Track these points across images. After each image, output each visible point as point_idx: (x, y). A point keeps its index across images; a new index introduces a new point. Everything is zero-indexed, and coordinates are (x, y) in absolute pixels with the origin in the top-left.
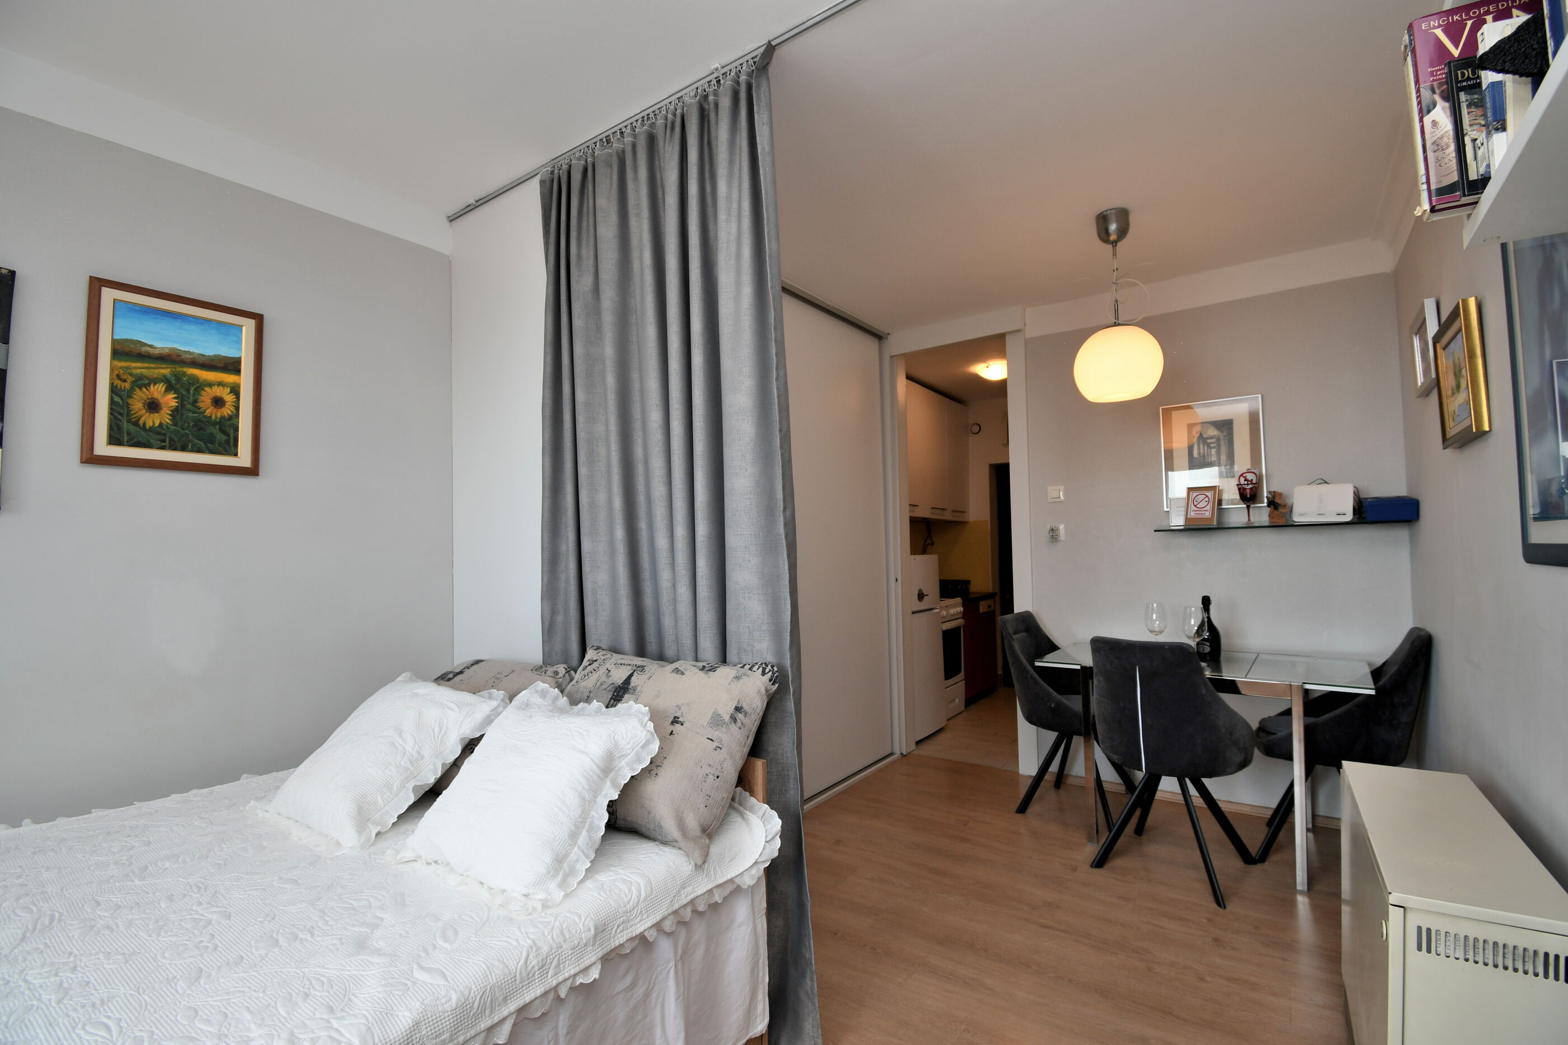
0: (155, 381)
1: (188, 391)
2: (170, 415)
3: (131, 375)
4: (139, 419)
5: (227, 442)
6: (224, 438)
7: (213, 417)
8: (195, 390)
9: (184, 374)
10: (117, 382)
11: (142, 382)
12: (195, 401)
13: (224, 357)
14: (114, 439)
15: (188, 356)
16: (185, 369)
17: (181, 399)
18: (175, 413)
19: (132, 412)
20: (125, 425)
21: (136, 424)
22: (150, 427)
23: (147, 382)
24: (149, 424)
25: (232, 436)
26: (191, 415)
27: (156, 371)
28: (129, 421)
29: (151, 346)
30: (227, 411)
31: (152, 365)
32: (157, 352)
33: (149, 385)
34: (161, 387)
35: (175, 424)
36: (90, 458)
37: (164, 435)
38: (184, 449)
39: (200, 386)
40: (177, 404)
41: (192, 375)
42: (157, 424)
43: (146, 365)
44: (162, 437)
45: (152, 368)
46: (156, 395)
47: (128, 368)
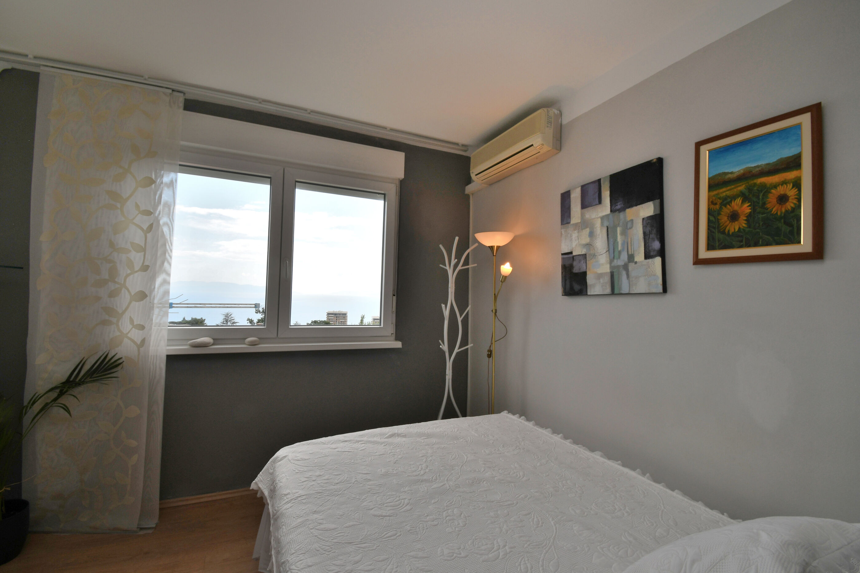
0: (734, 198)
1: (758, 197)
2: (746, 220)
3: (719, 198)
4: (725, 229)
5: (791, 232)
6: (788, 229)
7: (779, 214)
8: (763, 195)
9: (755, 184)
10: (712, 207)
11: (726, 201)
12: (764, 204)
13: (786, 158)
14: (710, 247)
15: (757, 169)
16: (755, 181)
17: (753, 206)
18: (749, 217)
19: (721, 225)
20: (717, 235)
21: (723, 233)
22: (732, 233)
23: (729, 200)
24: (732, 231)
25: (795, 226)
26: (760, 216)
27: (735, 190)
28: (719, 232)
29: (732, 173)
30: (790, 205)
31: (733, 187)
32: (735, 175)
33: (731, 202)
34: (739, 201)
35: (749, 226)
36: (698, 262)
37: (742, 236)
38: (756, 244)
39: (766, 190)
40: (750, 211)
41: (761, 183)
42: (737, 230)
43: (729, 188)
44: (740, 239)
45: (733, 189)
46: (736, 208)
47: (718, 194)
